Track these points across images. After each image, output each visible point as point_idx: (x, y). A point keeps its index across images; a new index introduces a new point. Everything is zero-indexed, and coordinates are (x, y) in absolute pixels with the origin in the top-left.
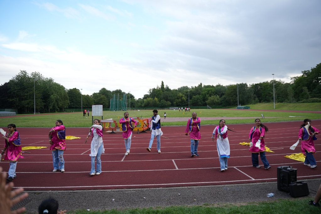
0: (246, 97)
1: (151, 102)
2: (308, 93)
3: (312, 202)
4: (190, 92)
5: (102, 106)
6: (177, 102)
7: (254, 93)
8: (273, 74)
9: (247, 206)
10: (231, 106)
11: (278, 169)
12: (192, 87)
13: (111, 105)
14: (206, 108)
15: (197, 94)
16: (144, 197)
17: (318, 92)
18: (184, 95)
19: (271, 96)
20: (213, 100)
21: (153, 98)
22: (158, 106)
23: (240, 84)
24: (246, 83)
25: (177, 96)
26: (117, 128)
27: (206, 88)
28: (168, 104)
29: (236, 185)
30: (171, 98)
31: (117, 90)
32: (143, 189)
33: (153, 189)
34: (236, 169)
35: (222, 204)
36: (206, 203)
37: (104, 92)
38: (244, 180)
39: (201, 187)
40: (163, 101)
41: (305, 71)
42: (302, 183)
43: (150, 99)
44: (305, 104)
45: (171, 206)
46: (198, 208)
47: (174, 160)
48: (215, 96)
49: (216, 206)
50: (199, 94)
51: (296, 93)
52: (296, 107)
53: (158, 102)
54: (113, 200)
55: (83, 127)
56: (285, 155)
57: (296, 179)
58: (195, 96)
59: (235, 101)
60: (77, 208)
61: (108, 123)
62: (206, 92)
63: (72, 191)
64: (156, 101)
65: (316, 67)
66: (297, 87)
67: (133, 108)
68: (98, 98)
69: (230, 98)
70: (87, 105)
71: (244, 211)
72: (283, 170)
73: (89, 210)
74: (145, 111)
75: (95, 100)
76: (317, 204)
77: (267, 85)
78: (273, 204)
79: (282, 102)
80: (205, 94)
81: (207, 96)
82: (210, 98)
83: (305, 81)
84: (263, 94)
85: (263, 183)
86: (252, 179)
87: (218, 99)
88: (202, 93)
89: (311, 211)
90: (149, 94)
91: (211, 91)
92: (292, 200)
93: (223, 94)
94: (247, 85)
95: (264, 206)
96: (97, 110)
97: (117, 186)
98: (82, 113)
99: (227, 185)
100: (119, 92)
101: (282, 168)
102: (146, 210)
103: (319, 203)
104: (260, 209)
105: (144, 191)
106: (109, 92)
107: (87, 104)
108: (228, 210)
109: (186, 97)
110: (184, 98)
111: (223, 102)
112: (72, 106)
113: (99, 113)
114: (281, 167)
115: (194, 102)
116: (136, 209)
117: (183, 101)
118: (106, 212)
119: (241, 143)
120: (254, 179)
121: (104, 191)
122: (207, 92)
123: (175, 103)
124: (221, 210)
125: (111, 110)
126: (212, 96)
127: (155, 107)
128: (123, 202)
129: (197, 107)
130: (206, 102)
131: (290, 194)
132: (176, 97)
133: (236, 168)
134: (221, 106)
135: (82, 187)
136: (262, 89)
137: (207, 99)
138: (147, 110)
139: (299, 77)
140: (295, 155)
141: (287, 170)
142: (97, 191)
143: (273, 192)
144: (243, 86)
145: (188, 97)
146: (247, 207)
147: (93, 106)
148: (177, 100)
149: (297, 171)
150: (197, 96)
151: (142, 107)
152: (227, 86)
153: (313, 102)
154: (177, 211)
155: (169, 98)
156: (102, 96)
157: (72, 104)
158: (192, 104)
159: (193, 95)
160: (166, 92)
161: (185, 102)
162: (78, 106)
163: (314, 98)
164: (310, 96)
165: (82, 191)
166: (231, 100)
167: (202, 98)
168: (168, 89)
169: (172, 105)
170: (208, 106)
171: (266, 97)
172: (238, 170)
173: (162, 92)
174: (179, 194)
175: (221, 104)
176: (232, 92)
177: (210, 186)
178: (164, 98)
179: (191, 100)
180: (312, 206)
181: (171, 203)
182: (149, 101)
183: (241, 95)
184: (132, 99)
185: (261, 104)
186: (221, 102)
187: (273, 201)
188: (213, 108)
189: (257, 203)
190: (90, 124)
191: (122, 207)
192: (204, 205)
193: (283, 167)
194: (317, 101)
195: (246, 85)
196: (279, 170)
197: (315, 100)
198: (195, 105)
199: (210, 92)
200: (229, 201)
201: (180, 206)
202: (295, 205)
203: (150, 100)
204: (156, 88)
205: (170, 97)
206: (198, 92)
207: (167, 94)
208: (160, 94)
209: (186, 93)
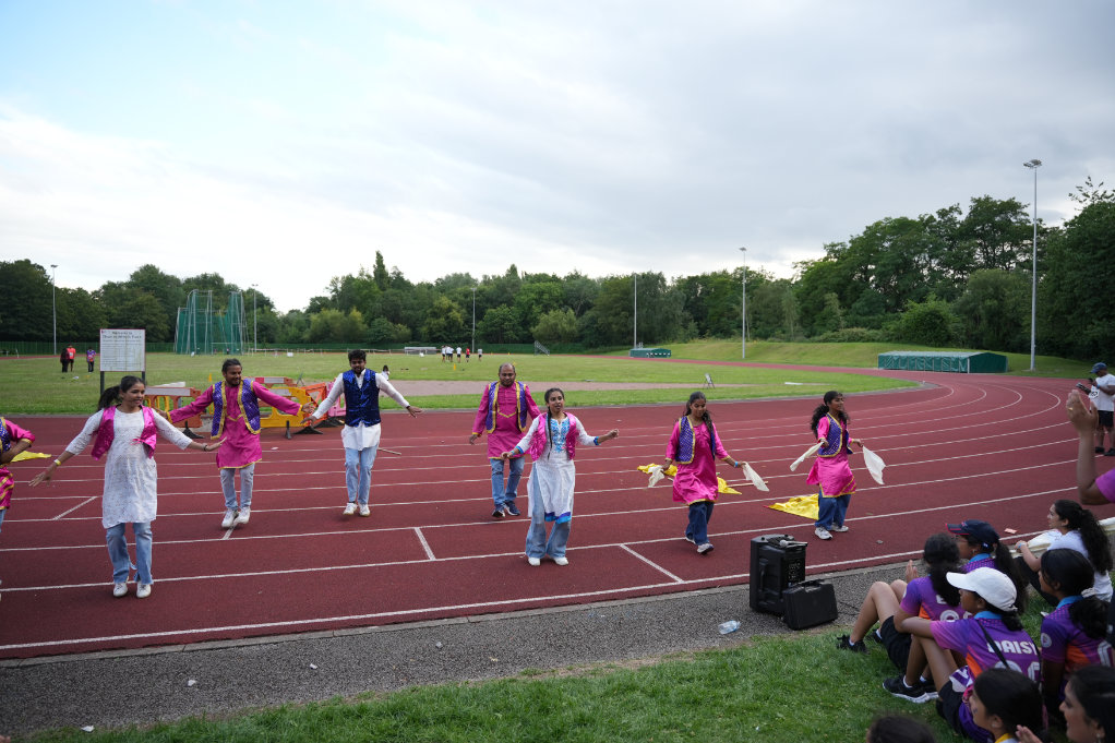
0: (660, 317)
1: (338, 325)
2: (839, 312)
3: (845, 639)
4: (477, 296)
5: (142, 333)
6: (431, 329)
7: (686, 308)
8: (743, 249)
9: (660, 668)
10: (614, 347)
11: (753, 543)
12: (485, 277)
13: (180, 332)
14: (532, 352)
15: (501, 303)
16: (312, 665)
17: (866, 309)
18: (455, 305)
19: (734, 318)
20: (557, 325)
21: (343, 312)
22: (362, 342)
23: (644, 276)
24: (660, 273)
25: (431, 306)
26: (206, 418)
27: (532, 282)
28: (399, 332)
29: (627, 601)
30: (410, 312)
31: (205, 276)
32: (306, 636)
33: (344, 632)
34: (628, 549)
35: (583, 667)
36: (532, 668)
37: (149, 279)
38: (652, 586)
39: (513, 614)
40: (383, 323)
41: (833, 245)
42: (818, 585)
43: (334, 312)
44: (830, 345)
45: (411, 686)
46: (503, 685)
47: (422, 530)
48: (560, 313)
49: (562, 673)
50: (509, 303)
51: (806, 311)
52: (804, 354)
53: (363, 327)
54: (191, 682)
55: (61, 415)
56: (773, 502)
57: (802, 574)
58: (495, 308)
59: (623, 329)
60: (39, 724)
61: (167, 398)
62: (533, 295)
63: (14, 663)
64: (354, 323)
65: (865, 233)
66: (808, 294)
67: (268, 345)
68: (127, 303)
69: (611, 319)
70: (76, 328)
71: (652, 683)
72: (769, 547)
73: (90, 729)
74: (314, 355)
75: (114, 311)
76: (860, 646)
77: (724, 283)
78: (737, 654)
79: (765, 337)
80: (527, 303)
81: (536, 309)
82: (543, 317)
83: (833, 274)
84: (711, 311)
85: (707, 591)
86: (674, 581)
87: (571, 322)
88: (517, 298)
89: (842, 667)
90: (329, 295)
91: (550, 294)
92: (792, 638)
93: (588, 306)
94: (663, 280)
95: (710, 662)
96: (122, 350)
97: (205, 630)
98: (56, 360)
99: (598, 604)
100: (210, 285)
101: (765, 541)
102: (320, 710)
103: (865, 641)
104: (697, 673)
105: (310, 642)
106: (172, 280)
107: (79, 323)
108: (602, 683)
109: (464, 311)
110: (457, 315)
111: (586, 332)
112: (12, 331)
113: (131, 360)
114: (763, 539)
115: (490, 329)
116: (283, 711)
117: (452, 324)
118: (160, 729)
119: (641, 467)
120: (680, 581)
121: (152, 655)
122: (537, 297)
123: (424, 329)
124: (581, 685)
125: (179, 352)
126: (551, 312)
127: (351, 342)
128: (230, 687)
129: (502, 346)
130: (532, 329)
131: (784, 621)
132: (428, 311)
133: (625, 548)
134: (579, 344)
135: (61, 642)
136: (708, 293)
137: (536, 322)
138: (321, 355)
139: (814, 263)
140: (799, 500)
141: (779, 547)
142: (124, 653)
143: (736, 619)
144: (651, 282)
145: (470, 313)
146: (659, 672)
147: (106, 335)
148: (434, 321)
149: (807, 549)
150: (503, 310)
151: (302, 342)
152: (601, 279)
153: (854, 341)
154: (433, 701)
155: (404, 313)
156: (143, 297)
157: (12, 321)
158: (483, 335)
159: (489, 305)
160: (390, 291)
161: (459, 330)
162: (35, 332)
163: (855, 330)
164: (843, 323)
165: (61, 658)
166: (614, 326)
167: (518, 316)
168: (400, 282)
169: (415, 339)
170: (537, 345)
171: (719, 320)
172: (634, 553)
173: (376, 289)
174: (439, 644)
175: (580, 338)
176: (616, 301)
177: (544, 611)
178: (385, 313)
179: (481, 322)
180: (845, 653)
181: (409, 678)
182: (329, 322)
183: (644, 311)
184: (263, 311)
185: (703, 342)
186: (581, 331)
187: (736, 646)
188: (554, 351)
189: (689, 654)
190: (89, 402)
191: (225, 705)
192: (525, 674)
193: (767, 537)
194: (861, 339)
195: (660, 278)
196: (757, 549)
197: (856, 334)
198: (495, 340)
199: (546, 296)
200: (605, 653)
201: (442, 684)
202: (799, 652)
203: (334, 318)
204: (355, 276)
205: (405, 308)
206: (506, 295)
207: (395, 298)
208: (373, 298)
209: (463, 298)
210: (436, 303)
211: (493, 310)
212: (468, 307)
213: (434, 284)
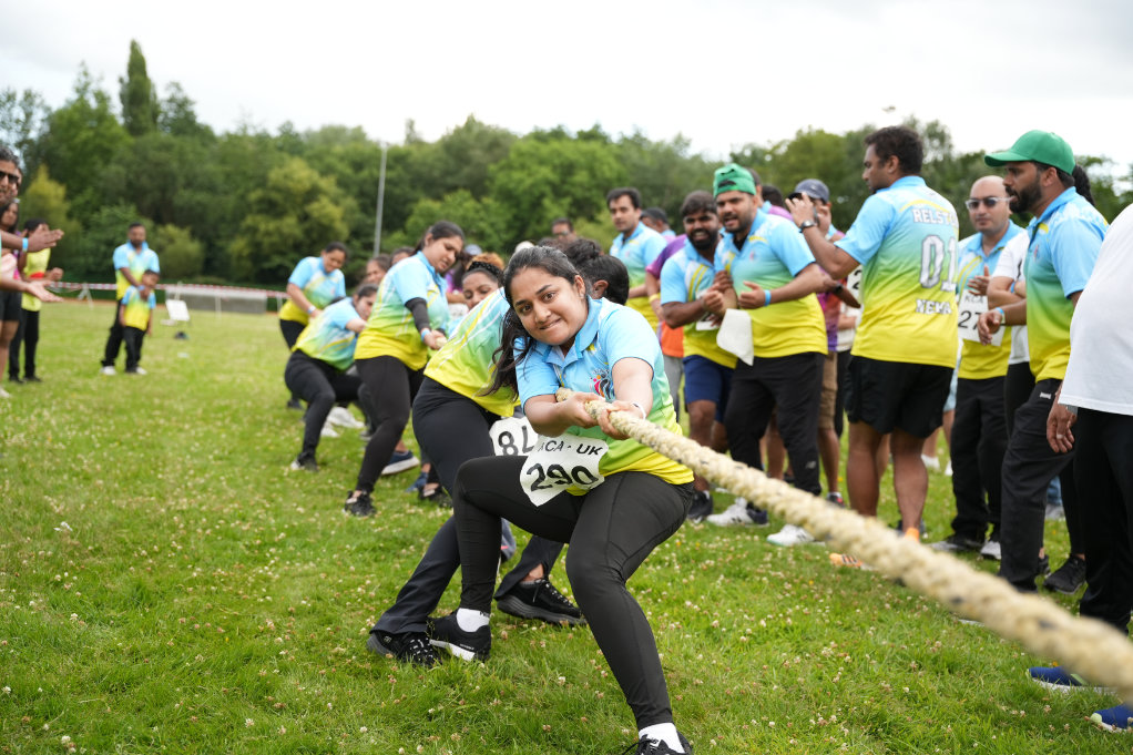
4: (389, 168)
6: (257, 245)
12: (411, 125)
15: (453, 189)
18: (327, 184)
25: (262, 182)
28: (170, 249)
30: (202, 197)
50: (478, 188)
58: (438, 198)
62: (545, 172)
80: (529, 191)
88: (501, 178)
91: (592, 172)
109: (351, 202)
110: (333, 210)
122: (554, 177)
123: (238, 245)
132: (254, 196)
145: (368, 206)
148: (265, 224)
155: (183, 197)
159: (419, 193)
167: (502, 226)
168: (186, 124)
178: (133, 194)
199: (581, 177)
205: (189, 185)
206: (466, 170)
207: (163, 156)
208: (106, 154)
209: (349, 171)
210: (275, 175)
211: (435, 206)
212: (361, 194)
213: (274, 132)
